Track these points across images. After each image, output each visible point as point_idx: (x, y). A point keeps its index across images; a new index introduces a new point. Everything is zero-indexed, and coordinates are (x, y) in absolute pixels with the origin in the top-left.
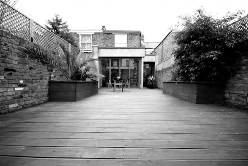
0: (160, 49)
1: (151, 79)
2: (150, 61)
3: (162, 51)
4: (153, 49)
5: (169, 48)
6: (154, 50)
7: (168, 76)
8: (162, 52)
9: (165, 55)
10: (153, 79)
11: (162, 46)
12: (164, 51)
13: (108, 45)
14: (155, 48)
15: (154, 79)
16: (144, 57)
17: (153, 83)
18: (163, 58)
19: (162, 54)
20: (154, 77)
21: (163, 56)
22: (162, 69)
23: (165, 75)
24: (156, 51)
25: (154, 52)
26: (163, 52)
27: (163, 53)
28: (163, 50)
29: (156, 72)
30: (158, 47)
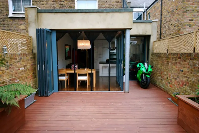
0: (157, 9)
1: (145, 71)
2: (141, 33)
3: (161, 12)
4: (145, 8)
5: (177, 6)
6: (146, 10)
7: (182, 71)
8: (161, 15)
9: (168, 20)
10: (147, 70)
11: (162, 3)
12: (165, 13)
13: (62, 3)
14: (148, 6)
15: (150, 70)
16: (130, 29)
17: (147, 77)
18: (163, 26)
19: (161, 18)
20: (150, 66)
21: (163, 21)
22: (166, 52)
23: (174, 67)
24: (149, 11)
25: (145, 13)
26: (163, 13)
27: (163, 17)
28: (163, 11)
29: (152, 54)
30: (153, 4)
